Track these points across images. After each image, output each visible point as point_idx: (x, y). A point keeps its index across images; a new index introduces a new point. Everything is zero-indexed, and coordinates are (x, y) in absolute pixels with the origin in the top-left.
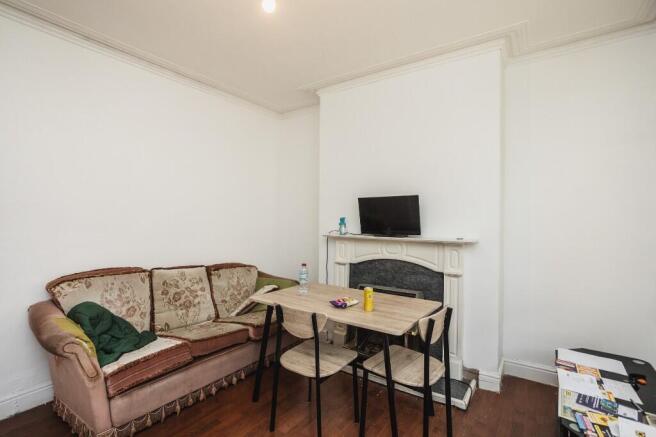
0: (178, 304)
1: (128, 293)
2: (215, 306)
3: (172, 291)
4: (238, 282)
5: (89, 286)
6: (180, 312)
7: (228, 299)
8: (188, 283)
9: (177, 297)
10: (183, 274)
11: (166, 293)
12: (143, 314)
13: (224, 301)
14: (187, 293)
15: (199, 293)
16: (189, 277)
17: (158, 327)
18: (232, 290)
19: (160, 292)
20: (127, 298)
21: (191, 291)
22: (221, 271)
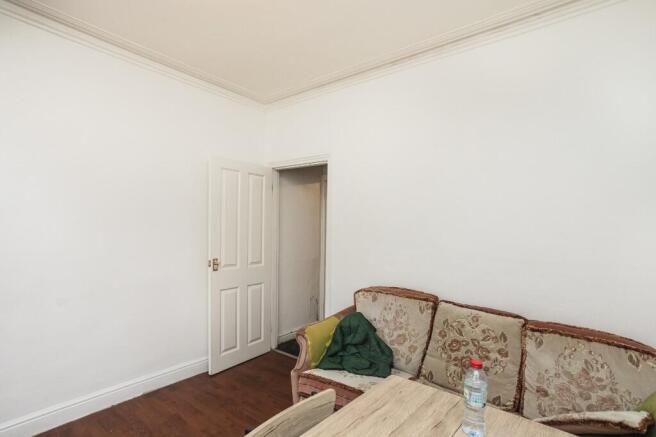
0: (453, 355)
1: (403, 320)
2: (521, 388)
3: (452, 335)
4: (585, 371)
5: (375, 299)
6: (453, 368)
7: (552, 391)
8: (477, 333)
9: (455, 345)
10: (476, 319)
11: (443, 335)
12: (412, 349)
13: (543, 392)
14: (471, 347)
15: (493, 356)
16: (483, 326)
17: (424, 372)
18: (564, 380)
19: (438, 331)
20: (401, 323)
21: (480, 348)
22: (546, 337)
